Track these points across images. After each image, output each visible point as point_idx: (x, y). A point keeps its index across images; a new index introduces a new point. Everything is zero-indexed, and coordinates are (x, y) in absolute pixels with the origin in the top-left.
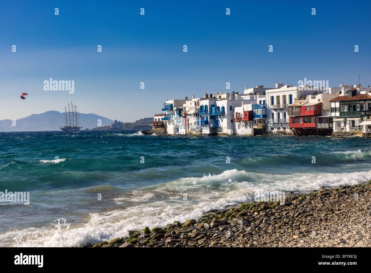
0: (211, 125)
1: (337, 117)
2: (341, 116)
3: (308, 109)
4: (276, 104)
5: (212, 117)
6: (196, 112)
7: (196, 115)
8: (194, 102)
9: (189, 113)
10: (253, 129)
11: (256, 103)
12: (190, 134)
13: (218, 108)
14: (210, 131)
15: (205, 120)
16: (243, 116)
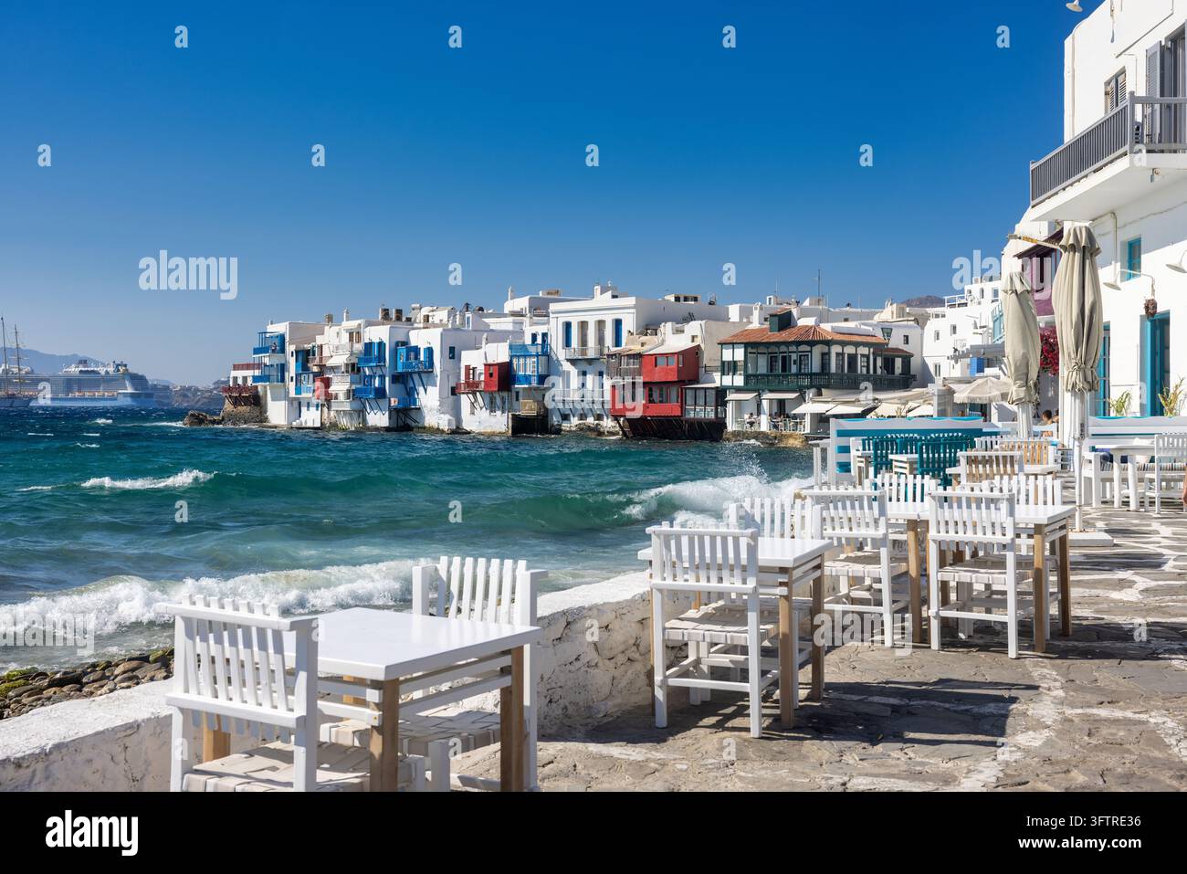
0: (394, 402)
1: (738, 390)
2: (749, 387)
3: (661, 362)
4: (576, 346)
5: (397, 379)
6: (352, 362)
7: (353, 368)
8: (347, 331)
9: (330, 363)
10: (510, 416)
11: (521, 341)
12: (334, 426)
13: (416, 350)
14: (390, 418)
15: (377, 385)
16: (482, 378)
